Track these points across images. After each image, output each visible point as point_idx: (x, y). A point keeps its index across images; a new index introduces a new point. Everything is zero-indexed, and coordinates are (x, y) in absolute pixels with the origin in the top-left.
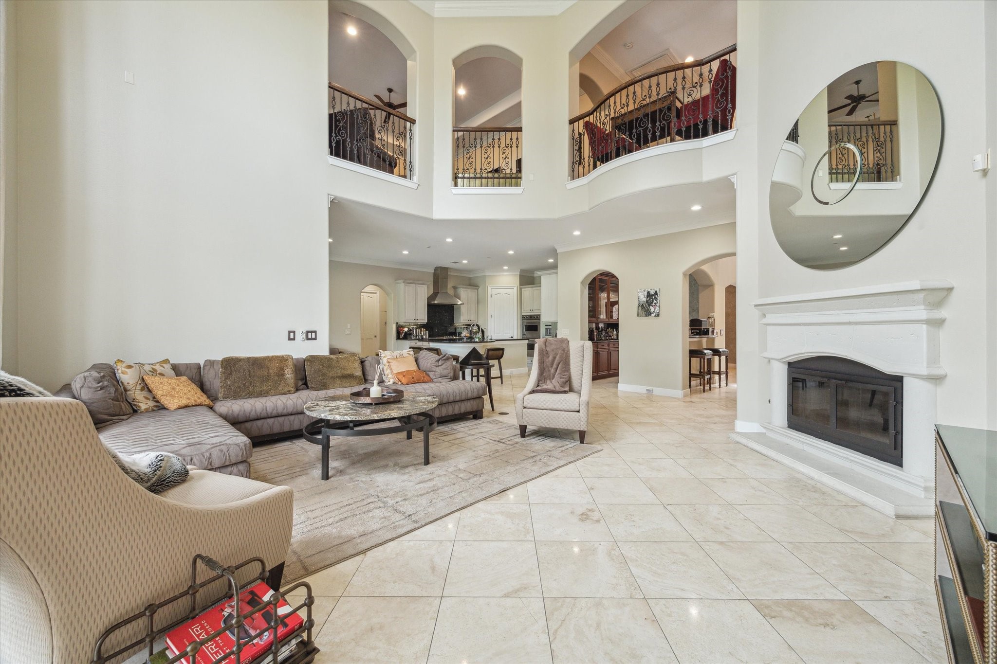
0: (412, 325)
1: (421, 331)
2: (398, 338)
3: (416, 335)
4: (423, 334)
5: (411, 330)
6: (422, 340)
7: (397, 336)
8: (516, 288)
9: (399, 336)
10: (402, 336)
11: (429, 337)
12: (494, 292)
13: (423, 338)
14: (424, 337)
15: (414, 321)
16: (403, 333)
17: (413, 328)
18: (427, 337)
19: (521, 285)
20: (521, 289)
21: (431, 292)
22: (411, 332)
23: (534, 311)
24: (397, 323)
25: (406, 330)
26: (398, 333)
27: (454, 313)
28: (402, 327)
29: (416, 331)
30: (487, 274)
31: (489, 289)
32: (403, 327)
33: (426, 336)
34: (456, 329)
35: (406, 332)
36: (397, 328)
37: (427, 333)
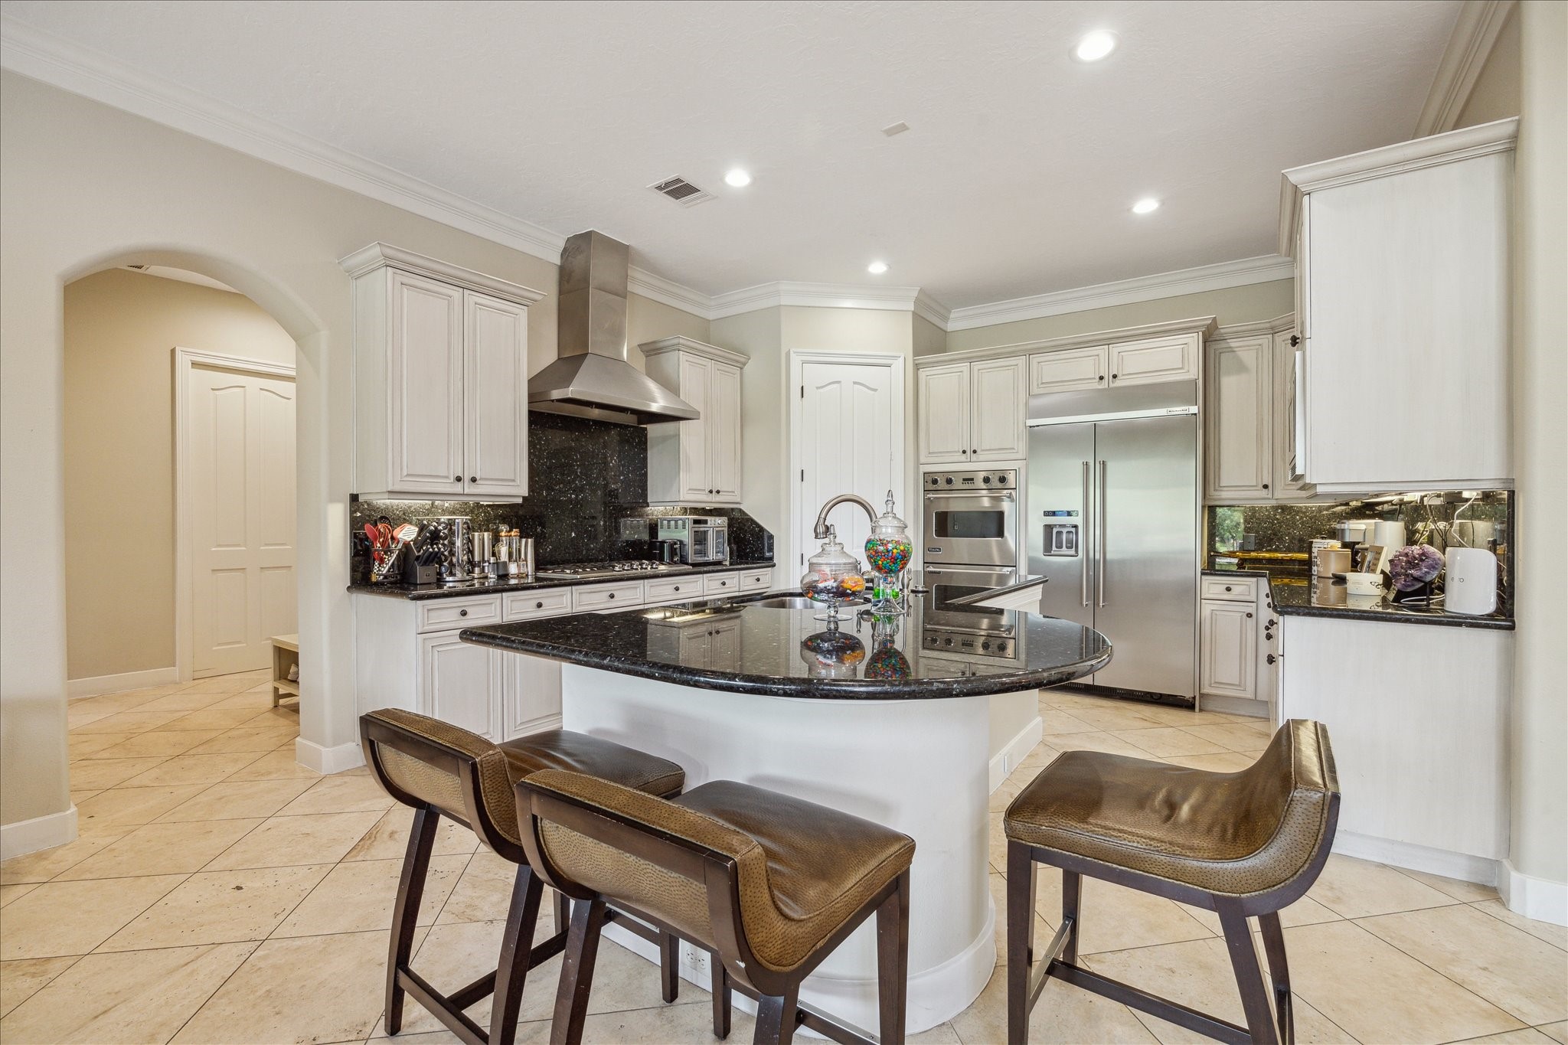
0: (444, 512)
1: (496, 539)
2: (361, 579)
3: (471, 562)
4: (504, 557)
5: (435, 536)
6: (503, 585)
7: (354, 569)
8: (898, 365)
9: (368, 572)
10: (381, 571)
11: (537, 568)
12: (815, 375)
13: (504, 577)
14: (513, 569)
15: (458, 488)
16: (388, 551)
17: (450, 524)
18: (530, 568)
19: (917, 352)
20: (917, 367)
21: (549, 355)
22: (439, 547)
23: (981, 456)
24: (354, 498)
25: (407, 533)
26: (362, 555)
27: (645, 459)
28: (384, 519)
29: (470, 541)
30: (785, 300)
31: (795, 361)
32: (391, 519)
33: (523, 567)
34: (653, 529)
35: (406, 545)
36: (355, 524)
37: (528, 546)
